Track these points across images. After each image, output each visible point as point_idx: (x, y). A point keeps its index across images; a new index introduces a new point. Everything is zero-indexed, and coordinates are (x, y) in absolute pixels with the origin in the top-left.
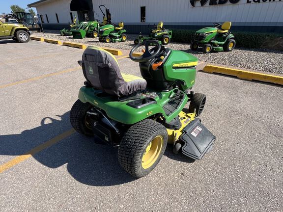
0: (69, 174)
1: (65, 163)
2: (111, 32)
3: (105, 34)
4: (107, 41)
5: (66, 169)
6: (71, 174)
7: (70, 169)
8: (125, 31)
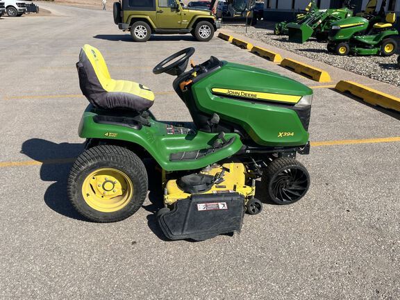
2: (356, 34)
3: (340, 37)
4: (341, 51)
8: (396, 32)
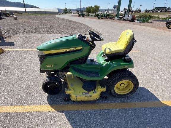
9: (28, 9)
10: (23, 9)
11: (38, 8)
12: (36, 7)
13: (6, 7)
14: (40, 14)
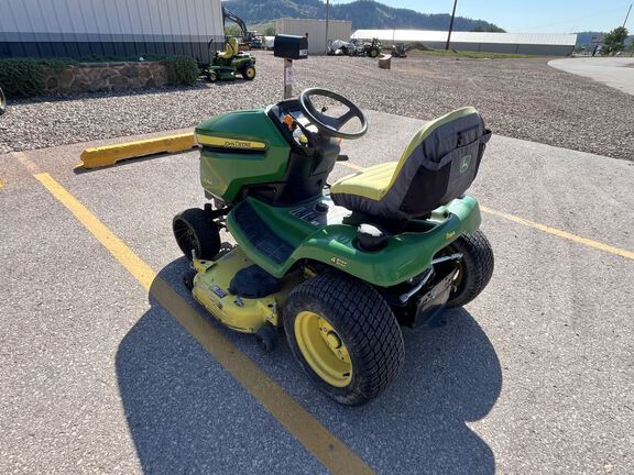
0: (494, 409)
1: (469, 430)
5: (483, 421)
6: (491, 406)
7: (482, 412)
9: (458, 37)
10: (440, 36)
11: (501, 31)
12: (493, 29)
13: (397, 32)
14: (490, 54)
